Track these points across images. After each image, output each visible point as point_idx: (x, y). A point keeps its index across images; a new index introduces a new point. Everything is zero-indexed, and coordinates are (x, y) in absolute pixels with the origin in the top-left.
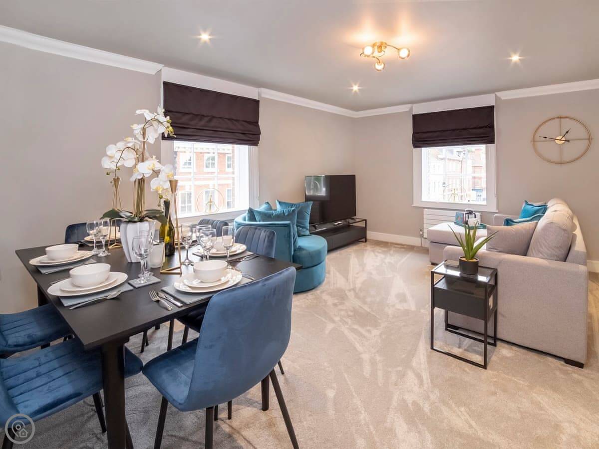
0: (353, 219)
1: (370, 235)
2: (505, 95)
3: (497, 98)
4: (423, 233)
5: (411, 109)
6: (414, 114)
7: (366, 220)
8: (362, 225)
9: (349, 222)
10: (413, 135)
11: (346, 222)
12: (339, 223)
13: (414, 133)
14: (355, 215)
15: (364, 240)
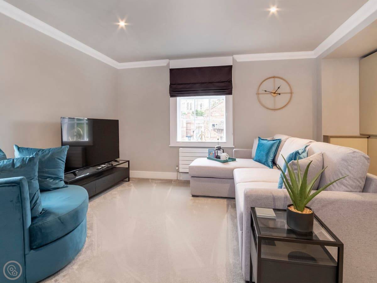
0: (116, 161)
1: (133, 174)
2: (240, 58)
3: (234, 60)
4: (179, 168)
5: (168, 64)
6: (170, 68)
7: (129, 161)
8: (126, 165)
9: (112, 165)
10: (170, 86)
11: (110, 164)
12: (102, 167)
13: (171, 85)
14: (119, 157)
15: (127, 179)
